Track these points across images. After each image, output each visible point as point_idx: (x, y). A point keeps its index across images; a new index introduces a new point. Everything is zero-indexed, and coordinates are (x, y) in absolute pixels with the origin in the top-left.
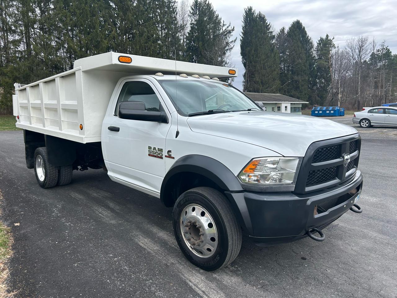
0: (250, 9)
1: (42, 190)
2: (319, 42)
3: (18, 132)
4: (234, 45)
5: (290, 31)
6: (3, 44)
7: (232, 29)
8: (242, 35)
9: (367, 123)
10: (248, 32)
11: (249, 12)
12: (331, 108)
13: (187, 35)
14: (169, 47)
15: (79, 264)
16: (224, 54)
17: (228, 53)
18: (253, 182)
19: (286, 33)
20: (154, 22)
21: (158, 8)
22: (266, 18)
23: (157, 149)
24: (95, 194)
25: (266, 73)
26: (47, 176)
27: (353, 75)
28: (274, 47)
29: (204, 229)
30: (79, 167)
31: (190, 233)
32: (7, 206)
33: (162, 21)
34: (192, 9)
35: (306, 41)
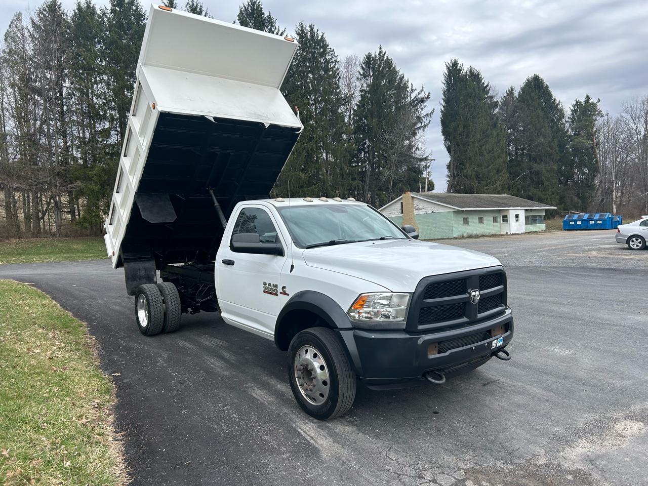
0: (455, 64)
1: (144, 338)
2: (574, 107)
3: (106, 263)
4: (430, 121)
5: (523, 92)
6: (88, 136)
7: (426, 96)
8: (444, 104)
9: (640, 243)
10: (453, 98)
11: (453, 67)
12: (597, 216)
13: (356, 108)
14: (326, 129)
15: (187, 411)
16: (414, 134)
17: (420, 133)
18: (364, 319)
19: (517, 96)
20: (304, 93)
21: (309, 72)
22: (482, 75)
23: (272, 285)
24: (208, 343)
25: (484, 161)
26: (151, 320)
27: (639, 159)
28: (497, 119)
29: (316, 372)
30: (190, 310)
31: (303, 378)
32: (105, 355)
33: (315, 91)
34: (363, 68)
35: (553, 108)
